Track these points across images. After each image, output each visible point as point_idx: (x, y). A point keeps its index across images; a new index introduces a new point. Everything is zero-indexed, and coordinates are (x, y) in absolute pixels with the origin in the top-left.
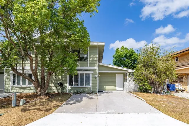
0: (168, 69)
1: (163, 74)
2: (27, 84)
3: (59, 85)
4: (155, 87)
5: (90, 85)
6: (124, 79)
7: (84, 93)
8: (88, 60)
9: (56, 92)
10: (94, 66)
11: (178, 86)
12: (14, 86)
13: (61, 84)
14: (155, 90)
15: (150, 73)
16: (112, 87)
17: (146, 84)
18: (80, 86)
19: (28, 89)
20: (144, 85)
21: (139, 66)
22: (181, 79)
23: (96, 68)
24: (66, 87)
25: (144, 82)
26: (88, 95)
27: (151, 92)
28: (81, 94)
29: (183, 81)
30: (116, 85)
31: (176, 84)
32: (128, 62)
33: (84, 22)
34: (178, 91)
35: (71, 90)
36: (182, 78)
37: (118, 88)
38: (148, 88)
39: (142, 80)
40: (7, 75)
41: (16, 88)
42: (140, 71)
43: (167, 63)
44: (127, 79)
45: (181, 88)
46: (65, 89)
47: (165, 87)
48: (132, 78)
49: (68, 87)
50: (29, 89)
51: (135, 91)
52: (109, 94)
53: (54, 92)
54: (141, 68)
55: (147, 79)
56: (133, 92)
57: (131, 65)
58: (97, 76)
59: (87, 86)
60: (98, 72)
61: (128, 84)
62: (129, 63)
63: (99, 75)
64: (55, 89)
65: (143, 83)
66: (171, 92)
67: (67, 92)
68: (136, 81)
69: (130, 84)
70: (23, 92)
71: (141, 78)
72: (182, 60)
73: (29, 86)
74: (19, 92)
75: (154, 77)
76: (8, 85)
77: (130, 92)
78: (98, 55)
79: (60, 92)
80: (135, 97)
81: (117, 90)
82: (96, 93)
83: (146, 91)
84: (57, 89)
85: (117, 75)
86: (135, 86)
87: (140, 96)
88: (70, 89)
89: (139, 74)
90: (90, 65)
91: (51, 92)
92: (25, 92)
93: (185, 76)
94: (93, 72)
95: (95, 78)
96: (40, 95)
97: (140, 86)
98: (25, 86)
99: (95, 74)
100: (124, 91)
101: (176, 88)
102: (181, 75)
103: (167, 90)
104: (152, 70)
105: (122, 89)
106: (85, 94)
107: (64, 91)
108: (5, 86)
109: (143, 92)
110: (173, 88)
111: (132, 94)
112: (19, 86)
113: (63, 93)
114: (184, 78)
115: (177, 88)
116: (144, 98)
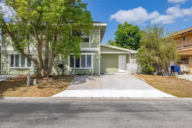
0: (169, 51)
1: (165, 56)
2: (26, 66)
3: (60, 67)
4: (159, 69)
5: (92, 67)
6: (127, 60)
7: (85, 75)
8: (90, 41)
9: (57, 74)
10: (96, 47)
11: (183, 68)
12: (12, 68)
13: (61, 66)
14: (159, 72)
15: (152, 55)
16: (114, 69)
17: (148, 65)
18: (82, 68)
19: (26, 71)
20: (147, 66)
21: (142, 47)
22: (187, 61)
23: (98, 49)
24: (67, 68)
25: (147, 63)
26: (90, 77)
27: (155, 74)
28: (84, 76)
29: (189, 62)
30: (118, 67)
31: (181, 66)
32: (131, 41)
33: (87, 5)
34: (183, 73)
35: (72, 72)
36: (188, 59)
37: (120, 70)
38: (151, 69)
39: (144, 62)
40: (4, 56)
41: (14, 70)
42: (143, 53)
43: (168, 45)
44: (130, 60)
45: (186, 70)
46: (65, 71)
47: (170, 69)
48: (135, 60)
49: (68, 69)
50: (28, 71)
51: (138, 73)
52: (111, 76)
53: (54, 74)
54: (144, 49)
55: (150, 60)
56: (135, 74)
57: (135, 44)
58: (99, 57)
59: (88, 68)
60: (100, 53)
61: (130, 65)
62: (133, 41)
63: (101, 56)
64: (56, 71)
65: (145, 65)
66: (174, 74)
67: (68, 74)
68: (139, 62)
69: (133, 65)
70: (22, 74)
71: (144, 60)
72: (189, 40)
73: (28, 68)
74: (18, 74)
75: (157, 59)
76: (5, 66)
77: (133, 74)
78: (100, 36)
79: (61, 74)
80: (137, 78)
81: (119, 73)
82: (98, 75)
83: (149, 73)
84: (57, 71)
85: (120, 56)
86: (138, 68)
87: (141, 78)
88: (70, 71)
89: (141, 55)
90: (92, 47)
91: (51, 74)
92: (23, 74)
93: (191, 57)
94: (94, 54)
95: (97, 59)
96: (44, 77)
97: (143, 68)
98: (23, 68)
99: (97, 56)
100: (127, 73)
101: (180, 70)
102: (187, 57)
103: (171, 72)
104: (154, 51)
105: (125, 71)
106: (87, 76)
107: (65, 73)
108: (2, 68)
109: (146, 74)
110: (177, 70)
111: (135, 76)
112: (18, 68)
113: (64, 75)
114: (190, 59)
115: (182, 70)
116: (145, 79)
